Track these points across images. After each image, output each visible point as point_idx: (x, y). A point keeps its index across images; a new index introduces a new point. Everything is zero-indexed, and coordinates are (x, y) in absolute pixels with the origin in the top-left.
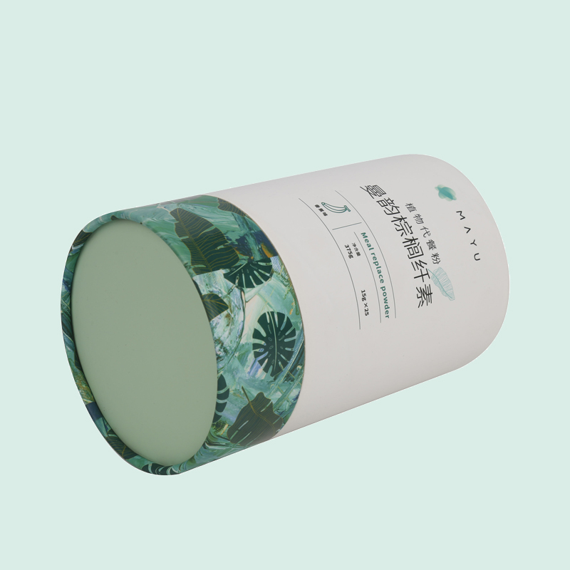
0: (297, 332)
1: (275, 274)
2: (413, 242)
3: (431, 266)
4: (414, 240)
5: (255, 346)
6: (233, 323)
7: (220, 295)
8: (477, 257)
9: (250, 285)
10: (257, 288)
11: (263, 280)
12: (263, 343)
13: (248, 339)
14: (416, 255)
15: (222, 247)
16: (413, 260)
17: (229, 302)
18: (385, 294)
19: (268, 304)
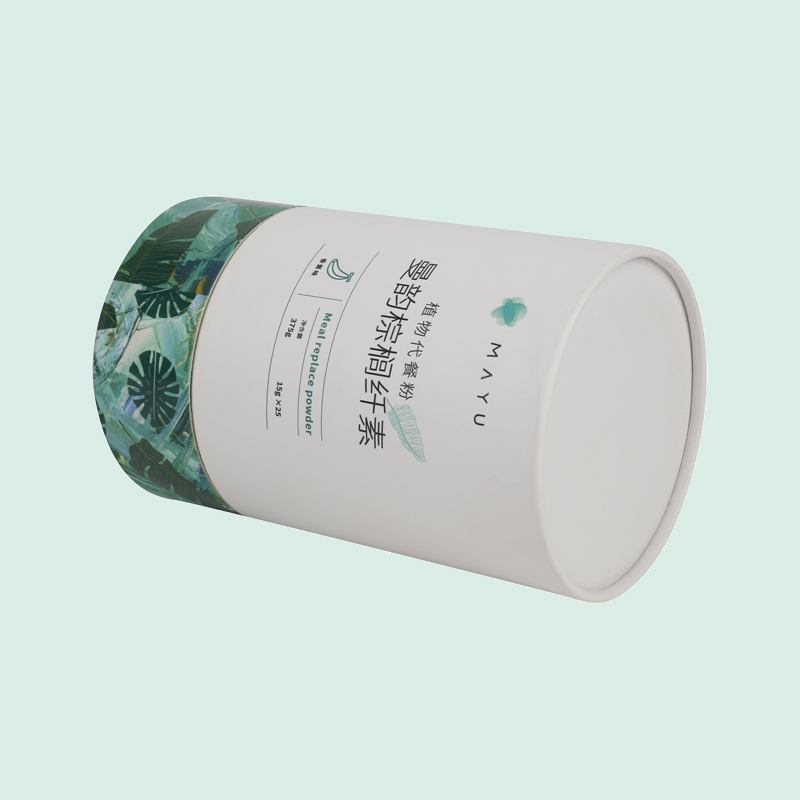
0: (181, 391)
1: (186, 314)
2: (386, 354)
3: (393, 397)
4: (390, 352)
5: (130, 382)
6: (113, 346)
7: (116, 310)
8: (479, 419)
9: (152, 314)
10: (158, 319)
11: (168, 315)
12: (139, 382)
13: (123, 368)
14: (378, 372)
15: (167, 262)
16: (370, 378)
17: (121, 321)
18: (309, 401)
19: (158, 343)
